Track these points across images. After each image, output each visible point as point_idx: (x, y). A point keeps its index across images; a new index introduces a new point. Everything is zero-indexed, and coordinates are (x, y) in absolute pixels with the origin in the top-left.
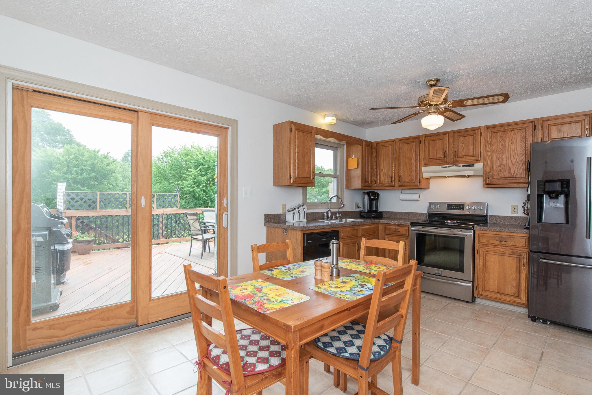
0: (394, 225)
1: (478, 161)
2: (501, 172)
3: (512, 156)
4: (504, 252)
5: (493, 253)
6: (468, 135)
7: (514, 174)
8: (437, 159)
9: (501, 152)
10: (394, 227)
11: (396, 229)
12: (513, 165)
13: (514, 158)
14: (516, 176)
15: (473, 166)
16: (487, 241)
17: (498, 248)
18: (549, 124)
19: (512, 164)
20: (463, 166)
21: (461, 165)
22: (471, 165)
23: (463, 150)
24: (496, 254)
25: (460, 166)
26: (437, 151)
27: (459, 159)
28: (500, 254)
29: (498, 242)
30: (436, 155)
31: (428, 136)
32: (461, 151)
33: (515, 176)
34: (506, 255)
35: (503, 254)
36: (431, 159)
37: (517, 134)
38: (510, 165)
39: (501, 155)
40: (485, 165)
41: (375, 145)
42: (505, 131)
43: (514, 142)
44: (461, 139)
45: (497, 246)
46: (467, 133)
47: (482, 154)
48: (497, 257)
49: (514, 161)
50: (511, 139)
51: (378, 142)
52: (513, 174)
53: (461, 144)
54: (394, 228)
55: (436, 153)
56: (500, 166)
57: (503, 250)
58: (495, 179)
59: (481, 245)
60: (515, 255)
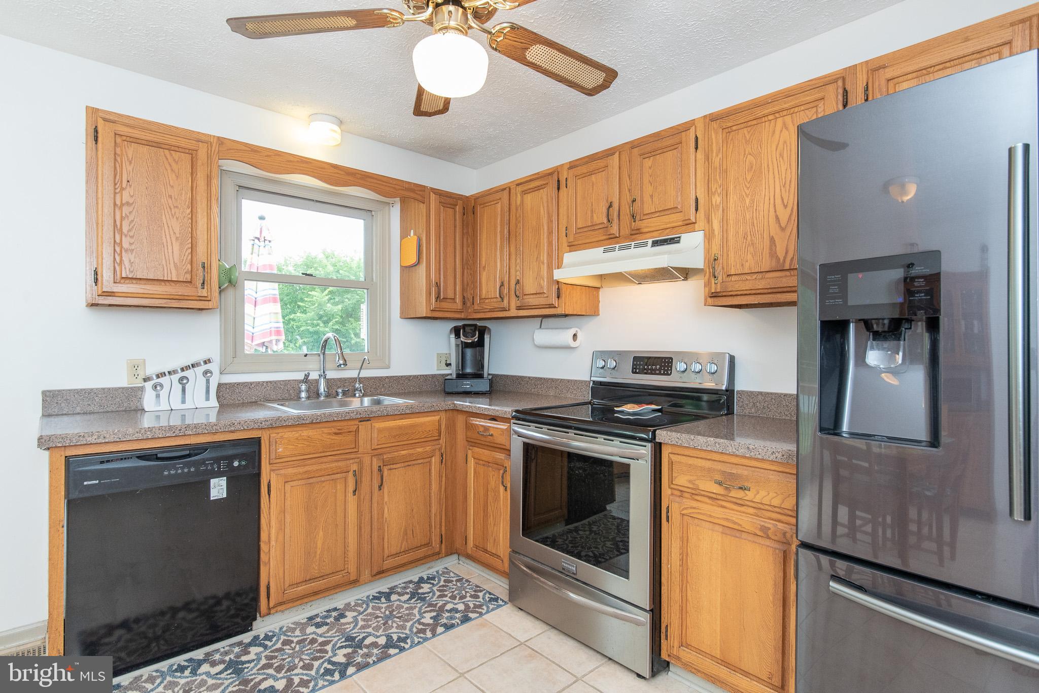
1: (689, 225)
2: (749, 256)
3: (778, 201)
4: (735, 523)
5: (707, 524)
6: (665, 150)
7: (785, 258)
8: (592, 227)
9: (748, 192)
10: (482, 422)
11: (486, 429)
12: (783, 229)
13: (786, 207)
14: (790, 265)
15: (678, 242)
16: (690, 481)
17: (719, 506)
18: (889, 76)
19: (780, 226)
20: (655, 243)
21: (650, 241)
22: (673, 239)
23: (652, 196)
24: (716, 527)
25: (645, 245)
26: (592, 205)
27: (645, 224)
28: (726, 530)
29: (716, 489)
30: (592, 216)
31: (574, 167)
32: (647, 198)
33: (787, 267)
34: (743, 534)
35: (733, 531)
36: (581, 230)
38: (774, 229)
39: (748, 201)
40: (709, 238)
41: (472, 204)
42: (759, 121)
43: (785, 155)
44: (648, 163)
45: (718, 502)
46: (659, 144)
47: (701, 202)
48: (718, 537)
49: (784, 217)
50: (774, 147)
51: (477, 196)
52: (781, 261)
53: (646, 179)
54: (482, 427)
55: (592, 211)
56: (745, 238)
57: (735, 517)
58: (734, 278)
59: (678, 493)
60: (769, 538)
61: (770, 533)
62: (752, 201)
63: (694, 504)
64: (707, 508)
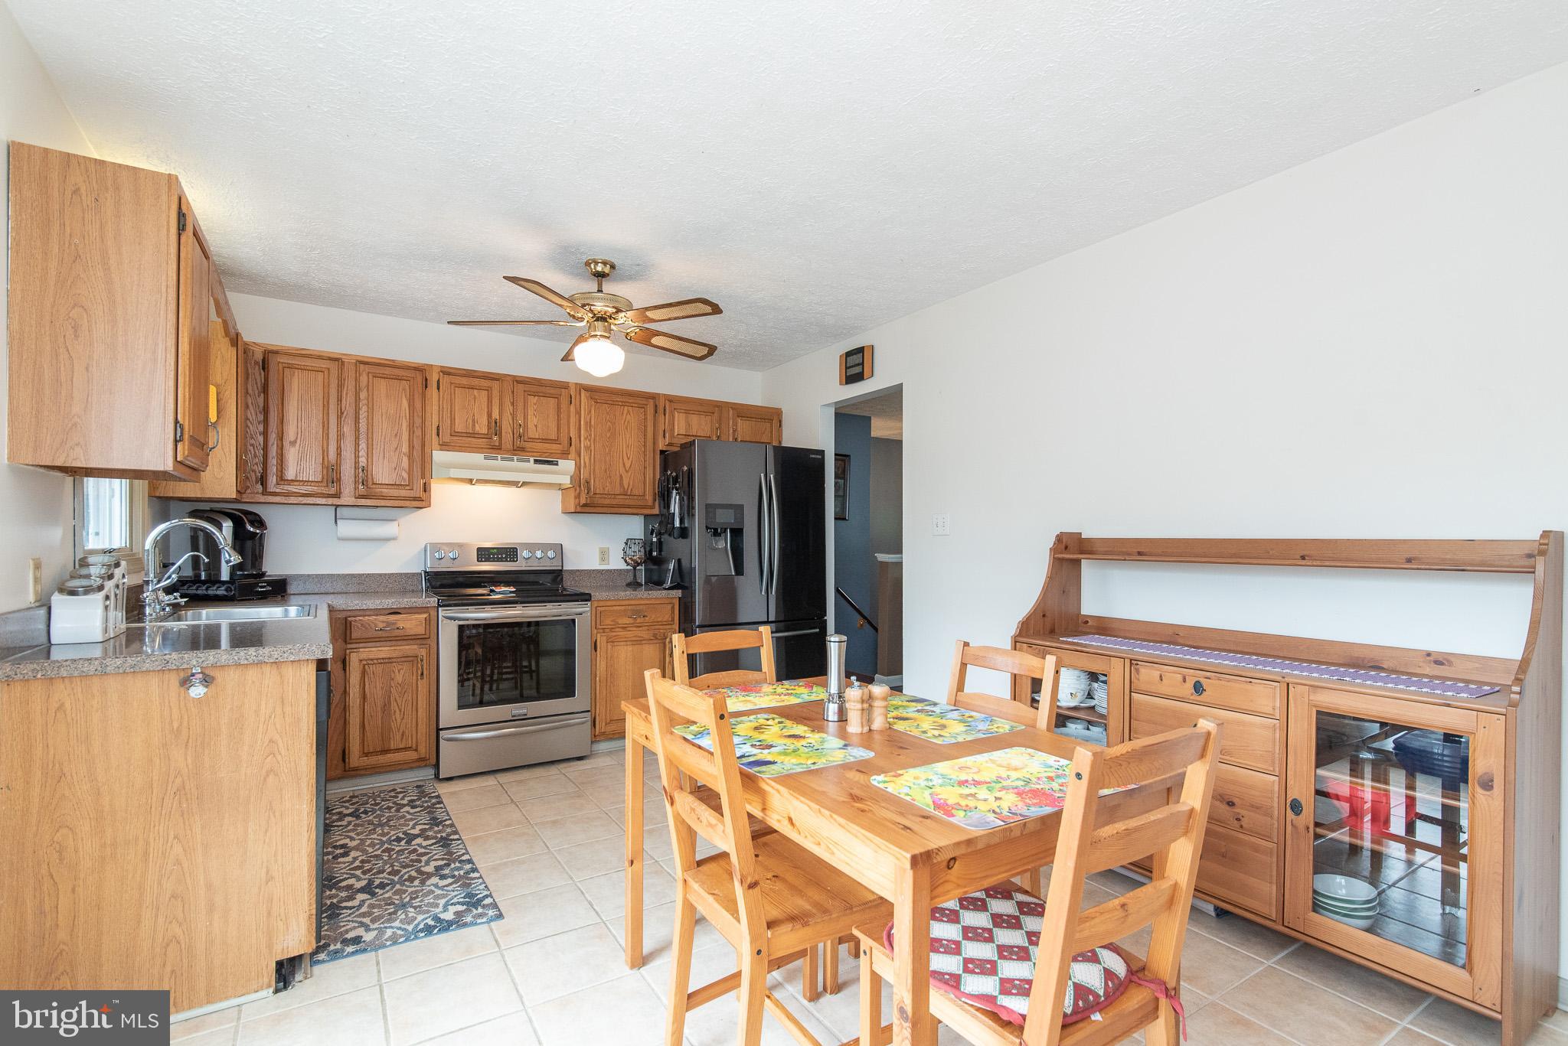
0: (378, 612)
1: (565, 455)
2: (607, 484)
3: (625, 454)
4: (640, 637)
5: (622, 643)
6: (547, 395)
7: (628, 488)
8: (473, 435)
9: (608, 444)
10: (382, 618)
11: (389, 624)
12: (627, 472)
13: (628, 459)
15: (557, 465)
16: (612, 621)
17: (630, 631)
18: (675, 407)
19: (625, 469)
20: (536, 461)
21: (532, 459)
22: (552, 461)
23: (536, 426)
24: (628, 643)
25: (528, 461)
26: (474, 416)
27: (528, 445)
28: (634, 643)
29: (631, 621)
30: (474, 425)
31: (449, 374)
32: (530, 425)
33: (629, 493)
34: (644, 642)
35: (639, 642)
36: (457, 434)
37: (631, 414)
38: (622, 470)
39: (607, 449)
40: (578, 467)
41: (259, 357)
42: (614, 403)
43: (629, 428)
44: (533, 400)
45: (628, 629)
46: (543, 389)
47: (573, 440)
48: (630, 648)
49: (628, 465)
50: (623, 422)
51: (270, 348)
52: (626, 488)
53: (530, 412)
54: (383, 622)
55: (473, 420)
56: (606, 472)
57: (639, 633)
58: (597, 496)
59: (601, 631)
60: (657, 639)
61: (658, 637)
62: (610, 450)
63: (614, 634)
64: (623, 633)
